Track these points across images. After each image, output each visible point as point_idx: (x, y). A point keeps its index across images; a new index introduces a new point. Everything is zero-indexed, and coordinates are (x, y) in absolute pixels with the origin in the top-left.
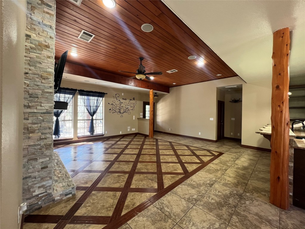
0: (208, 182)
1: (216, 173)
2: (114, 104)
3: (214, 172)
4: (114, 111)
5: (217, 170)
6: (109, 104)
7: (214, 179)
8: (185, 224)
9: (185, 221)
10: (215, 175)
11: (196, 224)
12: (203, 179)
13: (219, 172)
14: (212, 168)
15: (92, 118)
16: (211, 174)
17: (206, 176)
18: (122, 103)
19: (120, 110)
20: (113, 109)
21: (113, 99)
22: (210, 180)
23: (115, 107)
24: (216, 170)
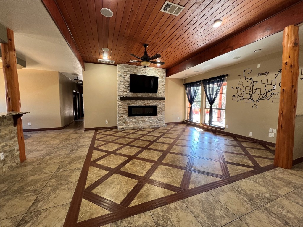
0: (74, 151)
1: (70, 160)
2: (241, 87)
3: (73, 160)
4: (240, 98)
5: (70, 163)
6: (232, 88)
7: (70, 155)
10: (70, 157)
12: (79, 151)
13: (67, 162)
14: (77, 163)
15: (211, 107)
16: (75, 157)
17: (78, 154)
18: (257, 82)
19: (251, 95)
20: (239, 94)
21: (239, 80)
22: (74, 153)
23: (242, 91)
24: (72, 163)
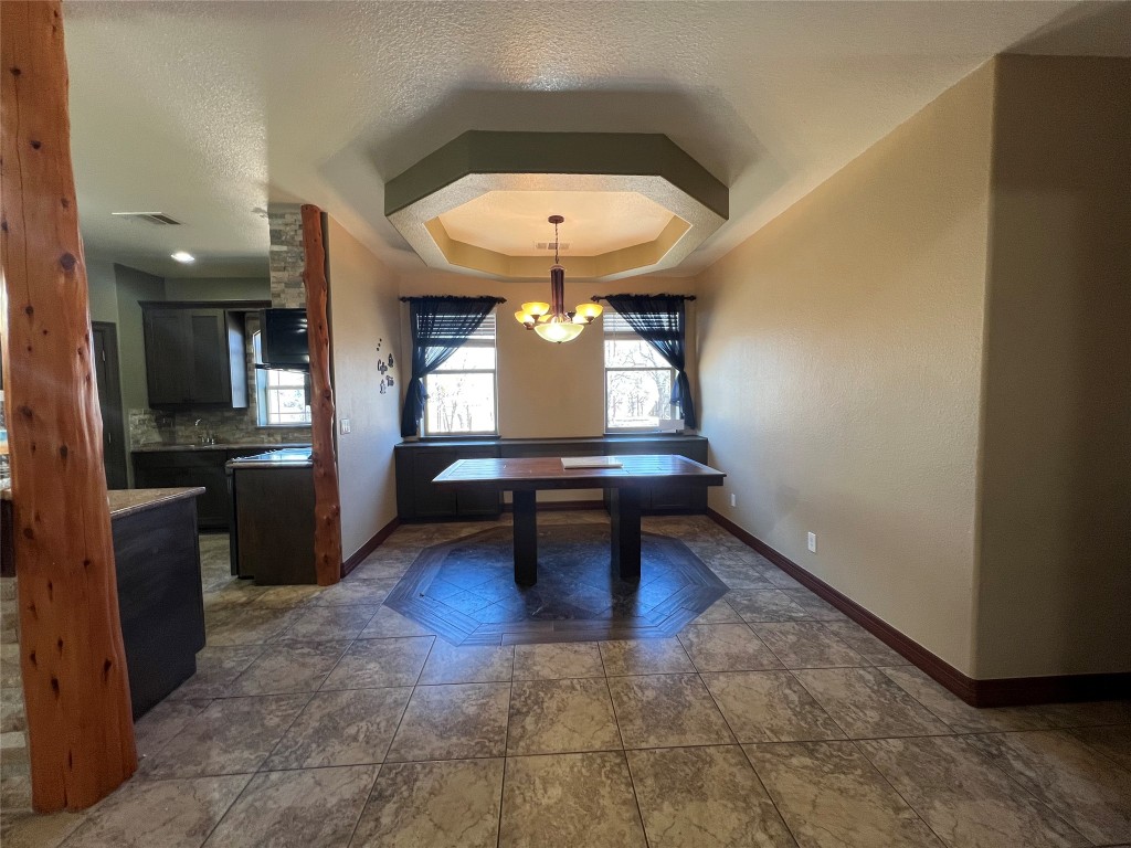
8: (525, 800)
9: (517, 792)
11: (551, 776)
